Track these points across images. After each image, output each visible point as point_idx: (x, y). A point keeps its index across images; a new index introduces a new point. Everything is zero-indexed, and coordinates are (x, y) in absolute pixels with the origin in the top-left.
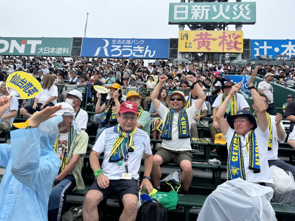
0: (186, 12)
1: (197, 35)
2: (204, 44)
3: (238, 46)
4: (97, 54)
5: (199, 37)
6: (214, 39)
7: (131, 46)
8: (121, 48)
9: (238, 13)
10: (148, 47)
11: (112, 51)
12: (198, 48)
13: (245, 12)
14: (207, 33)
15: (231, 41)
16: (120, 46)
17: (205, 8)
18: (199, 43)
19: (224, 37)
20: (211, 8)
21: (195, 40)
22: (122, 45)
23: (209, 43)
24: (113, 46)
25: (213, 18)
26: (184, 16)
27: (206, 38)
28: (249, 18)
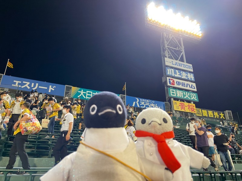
0: (175, 93)
1: (180, 104)
2: (183, 108)
3: (194, 110)
4: (134, 105)
5: (180, 105)
6: (186, 106)
7: (149, 103)
8: (145, 104)
9: (192, 96)
10: (156, 105)
11: (141, 104)
12: (181, 109)
13: (195, 97)
14: (183, 103)
15: (192, 108)
16: (144, 103)
17: (181, 92)
18: (181, 107)
19: (189, 106)
20: (183, 93)
21: (179, 106)
22: (145, 102)
23: (184, 107)
24: (141, 102)
25: (185, 97)
26: (174, 95)
27: (183, 105)
28: (196, 100)
